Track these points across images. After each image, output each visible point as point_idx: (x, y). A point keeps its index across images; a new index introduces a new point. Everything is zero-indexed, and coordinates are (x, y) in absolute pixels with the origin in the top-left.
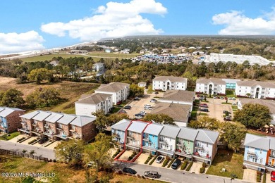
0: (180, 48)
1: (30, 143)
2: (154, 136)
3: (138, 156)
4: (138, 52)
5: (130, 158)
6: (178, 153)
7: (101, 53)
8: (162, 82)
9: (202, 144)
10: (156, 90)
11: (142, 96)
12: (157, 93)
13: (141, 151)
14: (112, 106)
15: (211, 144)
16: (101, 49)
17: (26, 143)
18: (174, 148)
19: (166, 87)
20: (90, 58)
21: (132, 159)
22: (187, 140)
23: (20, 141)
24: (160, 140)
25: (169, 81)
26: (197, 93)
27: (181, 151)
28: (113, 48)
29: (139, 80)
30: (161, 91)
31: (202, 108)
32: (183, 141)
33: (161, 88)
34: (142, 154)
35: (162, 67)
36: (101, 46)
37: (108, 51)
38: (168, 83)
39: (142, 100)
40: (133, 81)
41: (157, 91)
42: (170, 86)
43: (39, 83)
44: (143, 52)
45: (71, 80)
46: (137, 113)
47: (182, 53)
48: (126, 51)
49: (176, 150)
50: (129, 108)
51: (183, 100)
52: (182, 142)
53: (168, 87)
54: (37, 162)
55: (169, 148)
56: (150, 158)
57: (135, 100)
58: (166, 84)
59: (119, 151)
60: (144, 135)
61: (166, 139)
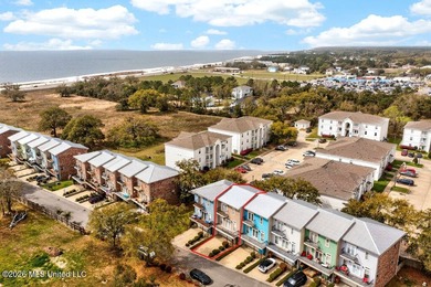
0: (404, 67)
1: (78, 200)
2: (262, 219)
3: (230, 252)
4: (323, 72)
5: (215, 253)
6: (305, 261)
7: (260, 72)
8: (335, 123)
9: (356, 251)
10: (324, 136)
11: (293, 145)
12: (324, 141)
13: (238, 243)
14: (230, 156)
15: (374, 254)
16: (263, 67)
17: (72, 199)
18: (298, 250)
19: (343, 133)
20: (232, 79)
21: (217, 255)
22: (324, 238)
23: (67, 194)
24: (273, 228)
25: (349, 121)
26: (403, 147)
27: (311, 258)
28: (282, 65)
29: (298, 115)
30: (332, 137)
31: (402, 177)
32: (318, 239)
33: (334, 132)
34: (240, 249)
35: (351, 97)
36: (264, 62)
37: (272, 70)
38: (348, 125)
39: (291, 150)
40: (289, 117)
41: (324, 138)
42: (351, 130)
43: (144, 112)
44: (331, 73)
45: (191, 110)
46: (267, 173)
47: (405, 75)
48: (302, 70)
49: (304, 254)
50: (259, 162)
51: (361, 157)
52: (316, 239)
53: (348, 132)
54: (69, 231)
55: (289, 248)
56: (249, 260)
57: (277, 149)
58: (344, 126)
59: (201, 235)
60: (245, 214)
61: (285, 228)
